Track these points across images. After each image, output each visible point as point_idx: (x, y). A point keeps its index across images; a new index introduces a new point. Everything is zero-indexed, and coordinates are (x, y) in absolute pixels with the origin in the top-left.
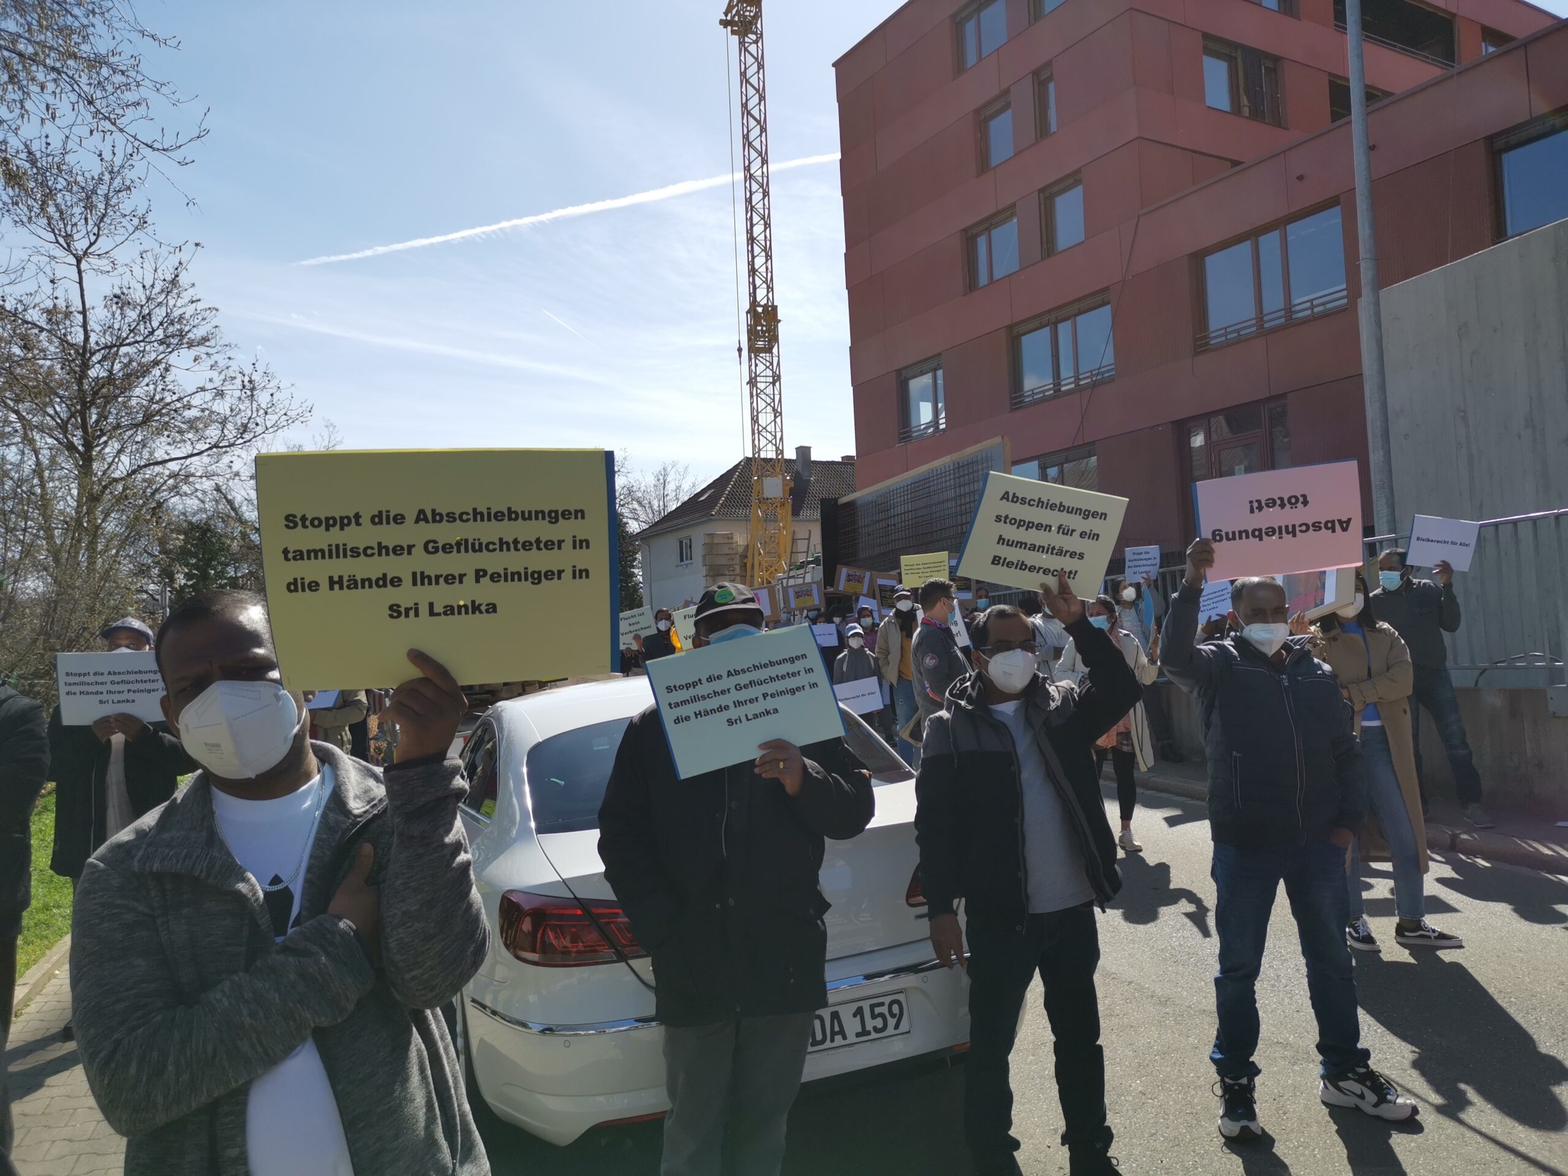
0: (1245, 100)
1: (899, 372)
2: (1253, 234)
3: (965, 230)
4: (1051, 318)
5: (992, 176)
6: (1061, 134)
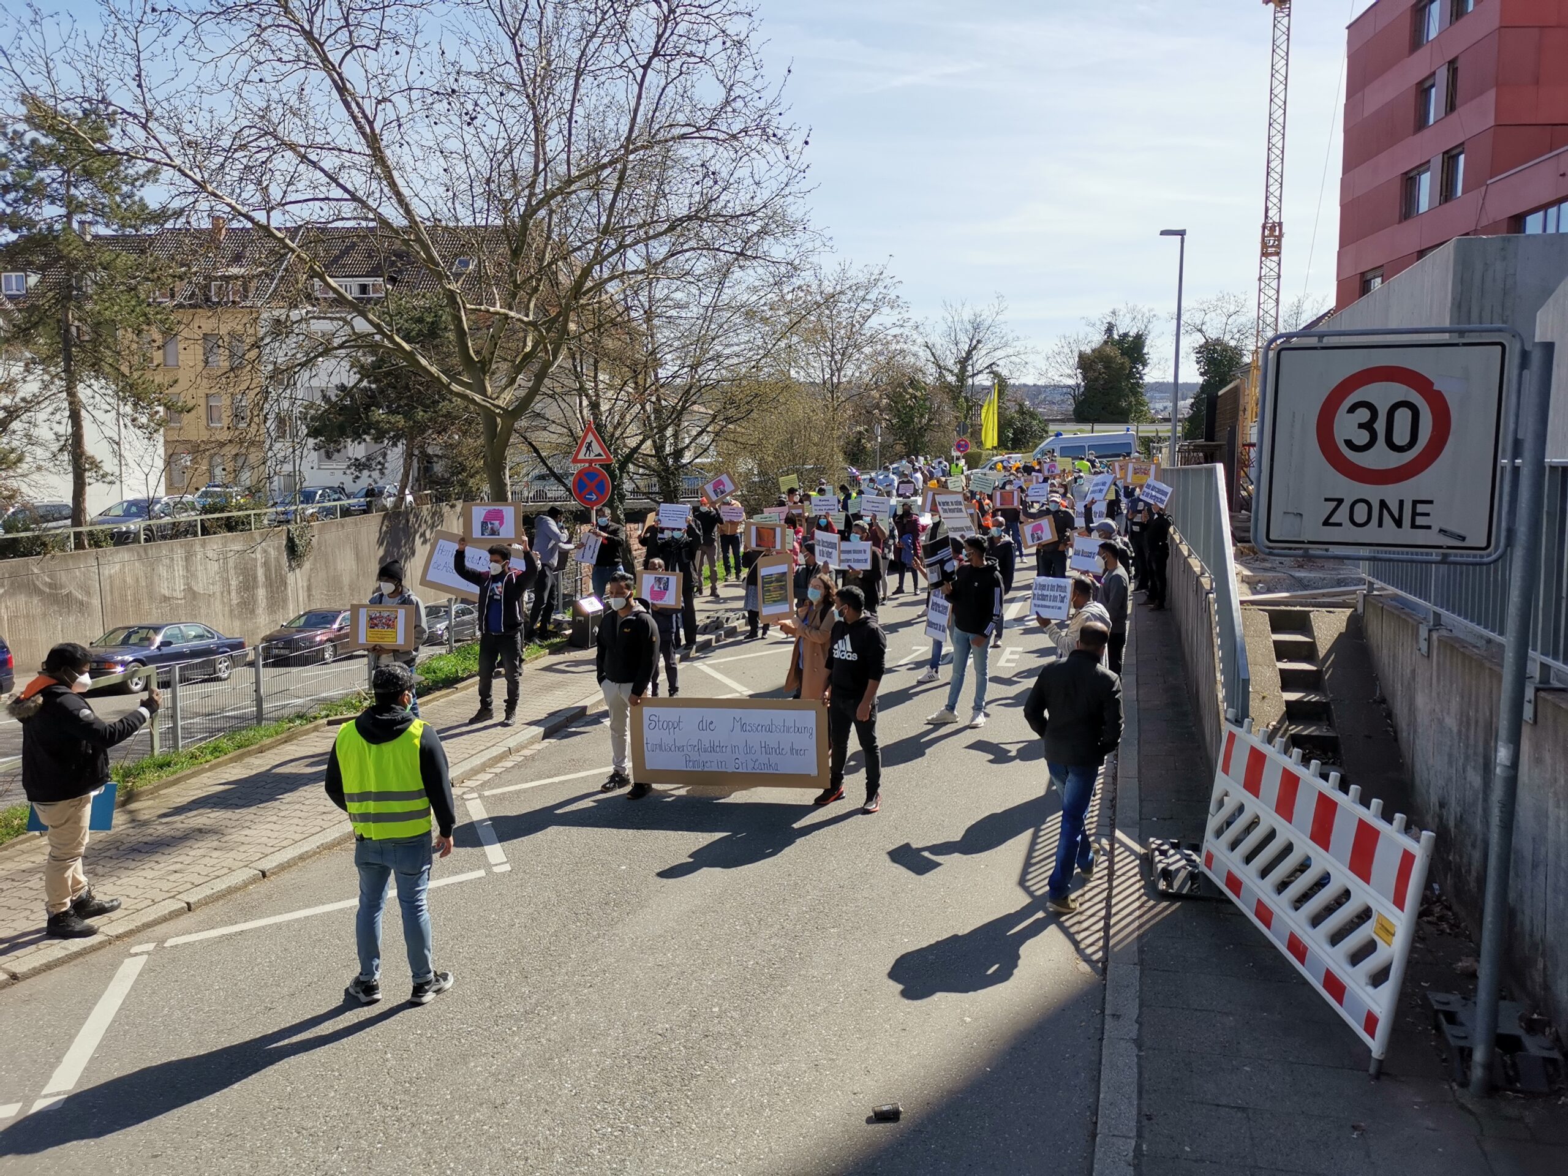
1: (1363, 274)
2: (1545, 207)
3: (1406, 173)
5: (1426, 133)
6: (1461, 111)
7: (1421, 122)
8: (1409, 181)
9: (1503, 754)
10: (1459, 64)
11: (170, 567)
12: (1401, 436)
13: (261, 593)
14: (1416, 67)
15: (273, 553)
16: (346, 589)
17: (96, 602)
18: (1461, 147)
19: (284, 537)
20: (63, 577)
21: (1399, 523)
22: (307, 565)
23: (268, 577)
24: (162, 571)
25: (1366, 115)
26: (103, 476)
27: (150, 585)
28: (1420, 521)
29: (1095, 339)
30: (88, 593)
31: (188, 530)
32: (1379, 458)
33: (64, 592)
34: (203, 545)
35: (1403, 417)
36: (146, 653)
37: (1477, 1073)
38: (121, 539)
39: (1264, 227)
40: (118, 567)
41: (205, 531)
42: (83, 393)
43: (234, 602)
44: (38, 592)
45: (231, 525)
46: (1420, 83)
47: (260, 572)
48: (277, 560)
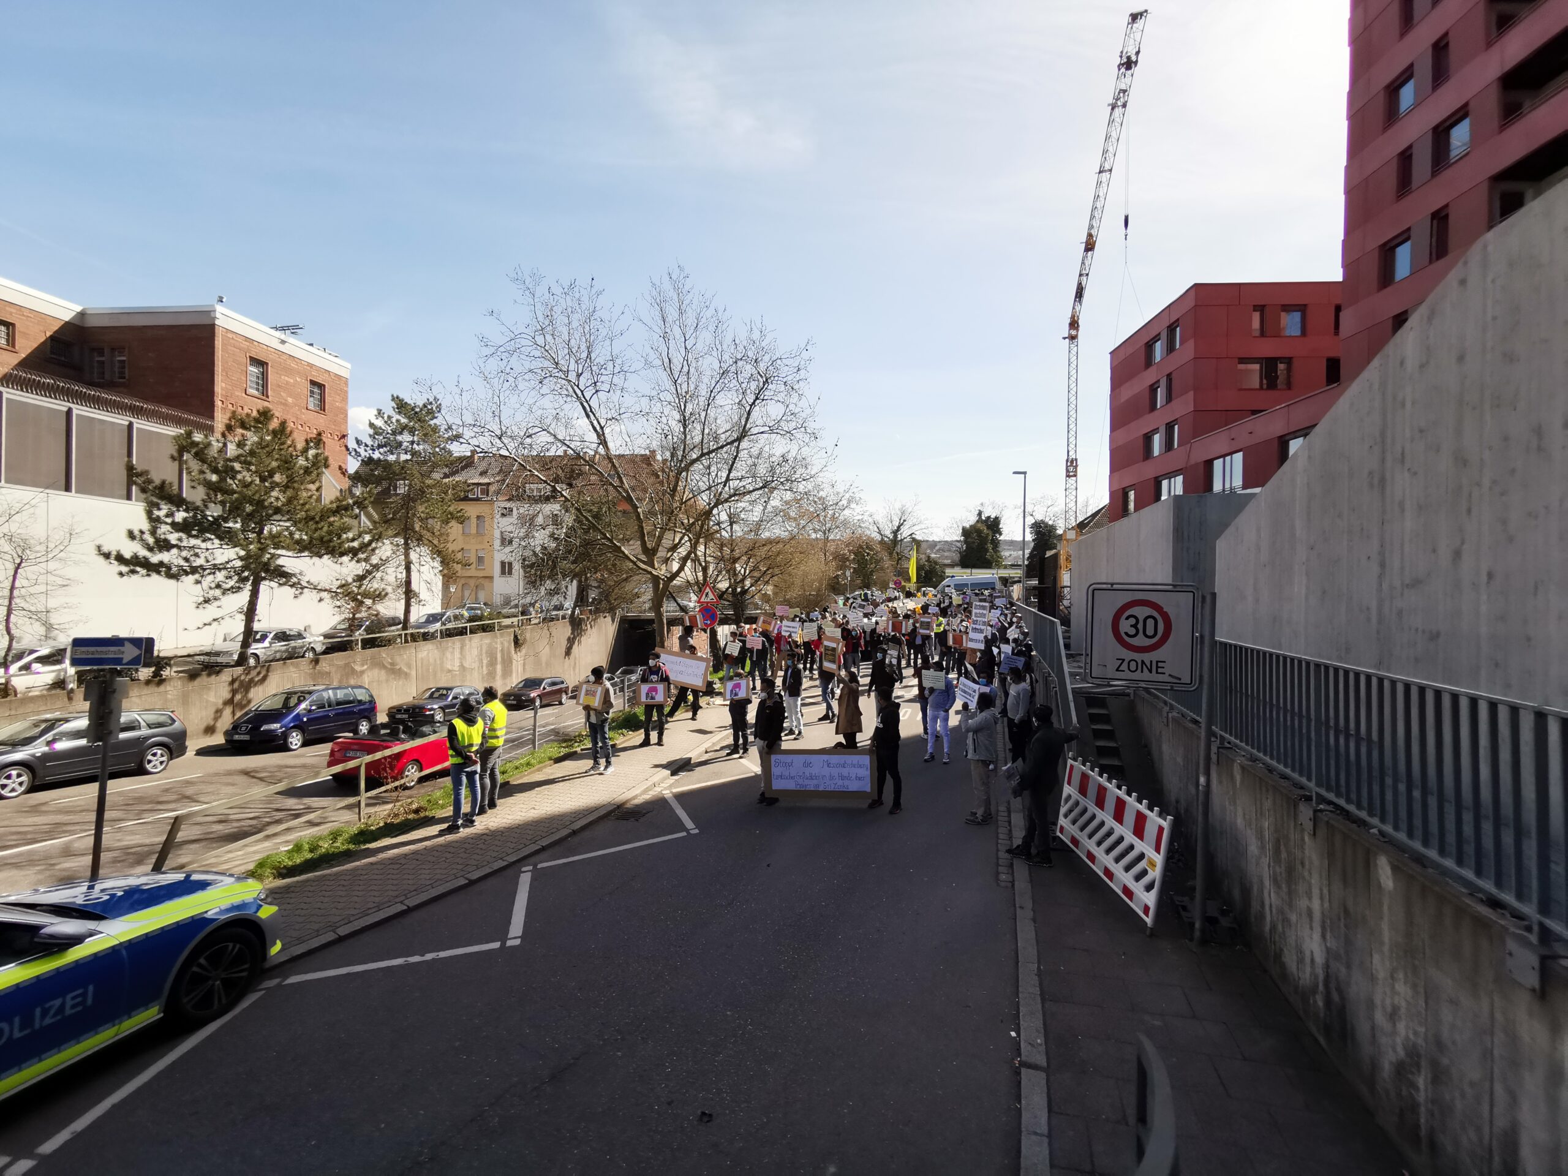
0: (1265, 381)
1: (1124, 489)
2: (1224, 456)
3: (1145, 434)
4: (1170, 475)
5: (1156, 413)
6: (1174, 403)
7: (1153, 407)
8: (1148, 439)
9: (1202, 780)
10: (1173, 376)
11: (453, 653)
12: (1150, 632)
13: (499, 667)
14: (1149, 377)
15: (506, 644)
16: (544, 665)
17: (413, 673)
18: (1175, 421)
19: (512, 635)
20: (398, 659)
21: (1150, 671)
22: (524, 651)
23: (503, 658)
24: (448, 655)
25: (1122, 400)
26: (420, 601)
27: (442, 663)
28: (1160, 670)
29: (971, 520)
30: (409, 667)
31: (462, 632)
32: (1140, 641)
33: (398, 667)
34: (470, 641)
35: (1150, 622)
36: (445, 703)
37: (1197, 934)
38: (426, 637)
39: (1067, 461)
40: (426, 653)
41: (472, 632)
42: (413, 556)
43: (485, 673)
44: (384, 667)
45: (485, 629)
46: (1152, 386)
47: (499, 656)
48: (509, 648)
